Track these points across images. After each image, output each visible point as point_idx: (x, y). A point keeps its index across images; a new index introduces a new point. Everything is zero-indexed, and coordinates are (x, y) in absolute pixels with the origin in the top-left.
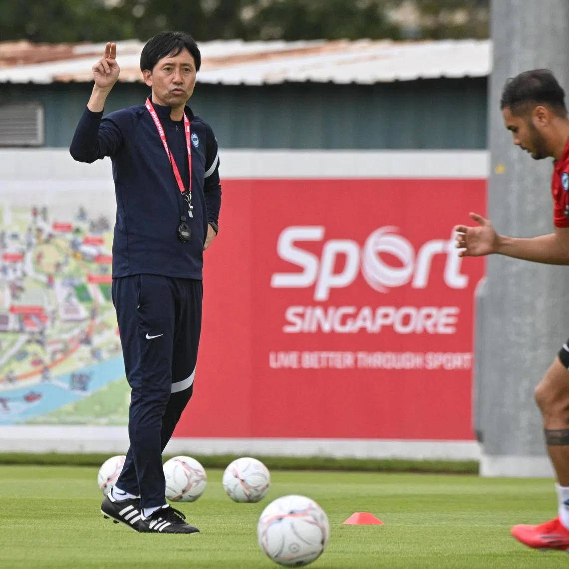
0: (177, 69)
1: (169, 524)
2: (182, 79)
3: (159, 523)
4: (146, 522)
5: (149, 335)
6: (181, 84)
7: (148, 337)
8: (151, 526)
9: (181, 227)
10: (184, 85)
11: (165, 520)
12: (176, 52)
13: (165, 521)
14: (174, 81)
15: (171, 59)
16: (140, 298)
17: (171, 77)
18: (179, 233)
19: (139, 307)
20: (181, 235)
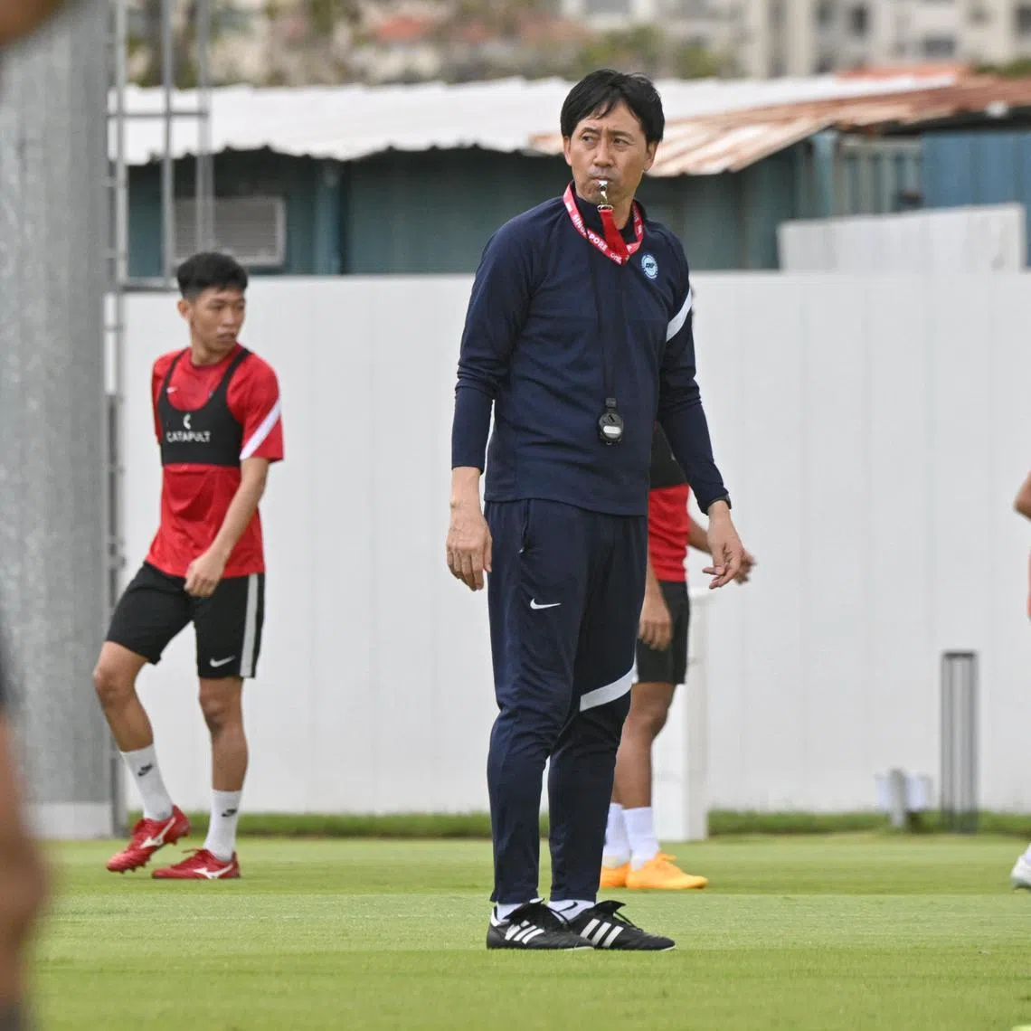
0: (603, 141)
1: (540, 931)
2: (612, 158)
3: (523, 929)
4: (499, 929)
5: (537, 602)
6: (608, 166)
7: (533, 605)
8: (508, 937)
9: (605, 418)
10: (613, 169)
11: (535, 924)
12: (603, 110)
13: (534, 927)
14: (596, 160)
15: (593, 121)
16: (525, 534)
17: (592, 153)
18: (600, 429)
19: (521, 551)
20: (603, 433)
